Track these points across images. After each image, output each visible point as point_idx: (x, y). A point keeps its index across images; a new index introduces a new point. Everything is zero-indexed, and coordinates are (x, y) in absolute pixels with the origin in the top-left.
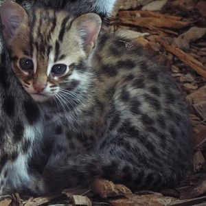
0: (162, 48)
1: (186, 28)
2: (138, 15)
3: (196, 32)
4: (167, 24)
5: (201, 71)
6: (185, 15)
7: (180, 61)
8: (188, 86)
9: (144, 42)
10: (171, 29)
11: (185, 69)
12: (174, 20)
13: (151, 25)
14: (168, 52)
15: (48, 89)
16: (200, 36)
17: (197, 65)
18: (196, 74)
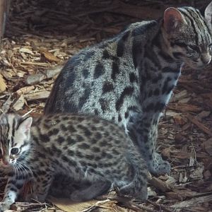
0: (189, 120)
1: (200, 111)
2: (176, 104)
3: (205, 114)
4: (191, 109)
5: (208, 132)
6: (199, 105)
7: (197, 127)
8: (201, 139)
9: (180, 118)
10: (193, 111)
11: (200, 131)
12: (194, 108)
13: (183, 110)
14: (192, 123)
15: (11, 162)
16: (207, 115)
17: (206, 129)
18: (205, 133)
